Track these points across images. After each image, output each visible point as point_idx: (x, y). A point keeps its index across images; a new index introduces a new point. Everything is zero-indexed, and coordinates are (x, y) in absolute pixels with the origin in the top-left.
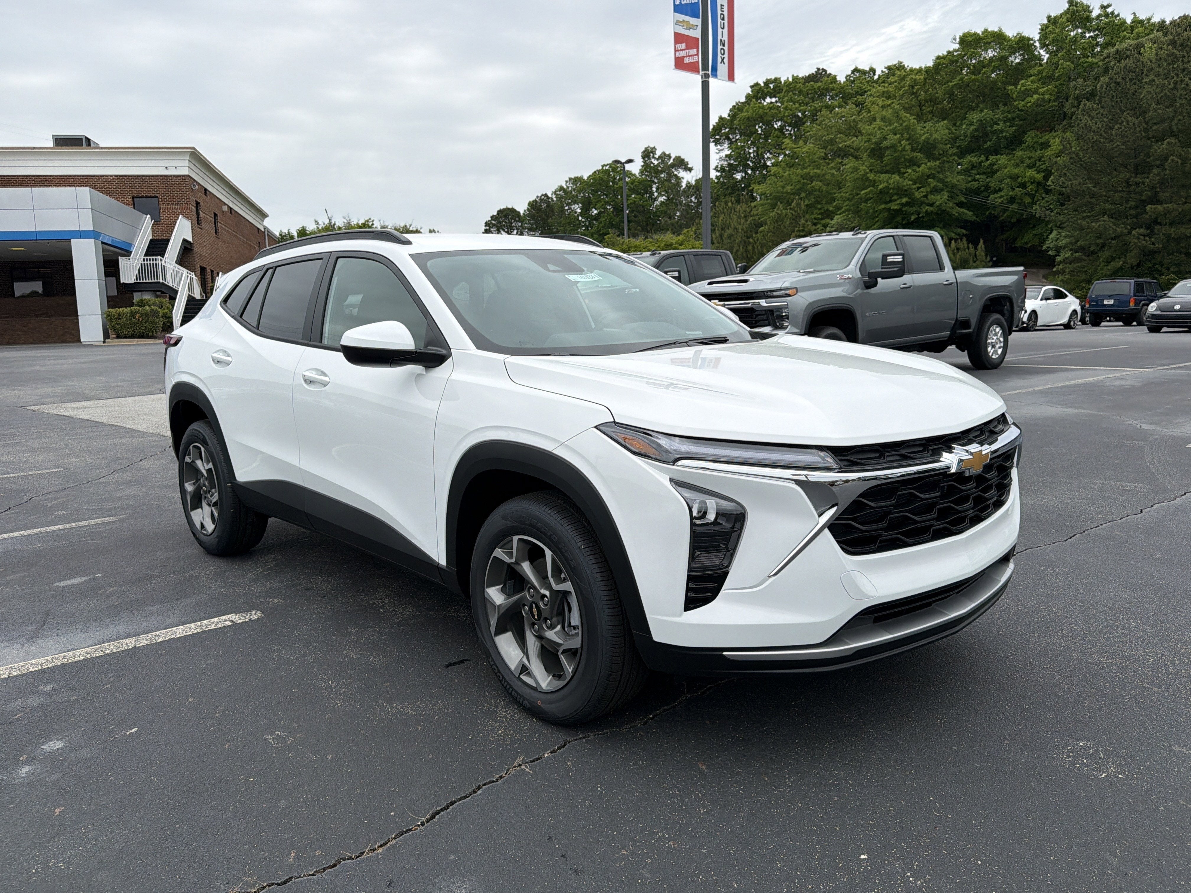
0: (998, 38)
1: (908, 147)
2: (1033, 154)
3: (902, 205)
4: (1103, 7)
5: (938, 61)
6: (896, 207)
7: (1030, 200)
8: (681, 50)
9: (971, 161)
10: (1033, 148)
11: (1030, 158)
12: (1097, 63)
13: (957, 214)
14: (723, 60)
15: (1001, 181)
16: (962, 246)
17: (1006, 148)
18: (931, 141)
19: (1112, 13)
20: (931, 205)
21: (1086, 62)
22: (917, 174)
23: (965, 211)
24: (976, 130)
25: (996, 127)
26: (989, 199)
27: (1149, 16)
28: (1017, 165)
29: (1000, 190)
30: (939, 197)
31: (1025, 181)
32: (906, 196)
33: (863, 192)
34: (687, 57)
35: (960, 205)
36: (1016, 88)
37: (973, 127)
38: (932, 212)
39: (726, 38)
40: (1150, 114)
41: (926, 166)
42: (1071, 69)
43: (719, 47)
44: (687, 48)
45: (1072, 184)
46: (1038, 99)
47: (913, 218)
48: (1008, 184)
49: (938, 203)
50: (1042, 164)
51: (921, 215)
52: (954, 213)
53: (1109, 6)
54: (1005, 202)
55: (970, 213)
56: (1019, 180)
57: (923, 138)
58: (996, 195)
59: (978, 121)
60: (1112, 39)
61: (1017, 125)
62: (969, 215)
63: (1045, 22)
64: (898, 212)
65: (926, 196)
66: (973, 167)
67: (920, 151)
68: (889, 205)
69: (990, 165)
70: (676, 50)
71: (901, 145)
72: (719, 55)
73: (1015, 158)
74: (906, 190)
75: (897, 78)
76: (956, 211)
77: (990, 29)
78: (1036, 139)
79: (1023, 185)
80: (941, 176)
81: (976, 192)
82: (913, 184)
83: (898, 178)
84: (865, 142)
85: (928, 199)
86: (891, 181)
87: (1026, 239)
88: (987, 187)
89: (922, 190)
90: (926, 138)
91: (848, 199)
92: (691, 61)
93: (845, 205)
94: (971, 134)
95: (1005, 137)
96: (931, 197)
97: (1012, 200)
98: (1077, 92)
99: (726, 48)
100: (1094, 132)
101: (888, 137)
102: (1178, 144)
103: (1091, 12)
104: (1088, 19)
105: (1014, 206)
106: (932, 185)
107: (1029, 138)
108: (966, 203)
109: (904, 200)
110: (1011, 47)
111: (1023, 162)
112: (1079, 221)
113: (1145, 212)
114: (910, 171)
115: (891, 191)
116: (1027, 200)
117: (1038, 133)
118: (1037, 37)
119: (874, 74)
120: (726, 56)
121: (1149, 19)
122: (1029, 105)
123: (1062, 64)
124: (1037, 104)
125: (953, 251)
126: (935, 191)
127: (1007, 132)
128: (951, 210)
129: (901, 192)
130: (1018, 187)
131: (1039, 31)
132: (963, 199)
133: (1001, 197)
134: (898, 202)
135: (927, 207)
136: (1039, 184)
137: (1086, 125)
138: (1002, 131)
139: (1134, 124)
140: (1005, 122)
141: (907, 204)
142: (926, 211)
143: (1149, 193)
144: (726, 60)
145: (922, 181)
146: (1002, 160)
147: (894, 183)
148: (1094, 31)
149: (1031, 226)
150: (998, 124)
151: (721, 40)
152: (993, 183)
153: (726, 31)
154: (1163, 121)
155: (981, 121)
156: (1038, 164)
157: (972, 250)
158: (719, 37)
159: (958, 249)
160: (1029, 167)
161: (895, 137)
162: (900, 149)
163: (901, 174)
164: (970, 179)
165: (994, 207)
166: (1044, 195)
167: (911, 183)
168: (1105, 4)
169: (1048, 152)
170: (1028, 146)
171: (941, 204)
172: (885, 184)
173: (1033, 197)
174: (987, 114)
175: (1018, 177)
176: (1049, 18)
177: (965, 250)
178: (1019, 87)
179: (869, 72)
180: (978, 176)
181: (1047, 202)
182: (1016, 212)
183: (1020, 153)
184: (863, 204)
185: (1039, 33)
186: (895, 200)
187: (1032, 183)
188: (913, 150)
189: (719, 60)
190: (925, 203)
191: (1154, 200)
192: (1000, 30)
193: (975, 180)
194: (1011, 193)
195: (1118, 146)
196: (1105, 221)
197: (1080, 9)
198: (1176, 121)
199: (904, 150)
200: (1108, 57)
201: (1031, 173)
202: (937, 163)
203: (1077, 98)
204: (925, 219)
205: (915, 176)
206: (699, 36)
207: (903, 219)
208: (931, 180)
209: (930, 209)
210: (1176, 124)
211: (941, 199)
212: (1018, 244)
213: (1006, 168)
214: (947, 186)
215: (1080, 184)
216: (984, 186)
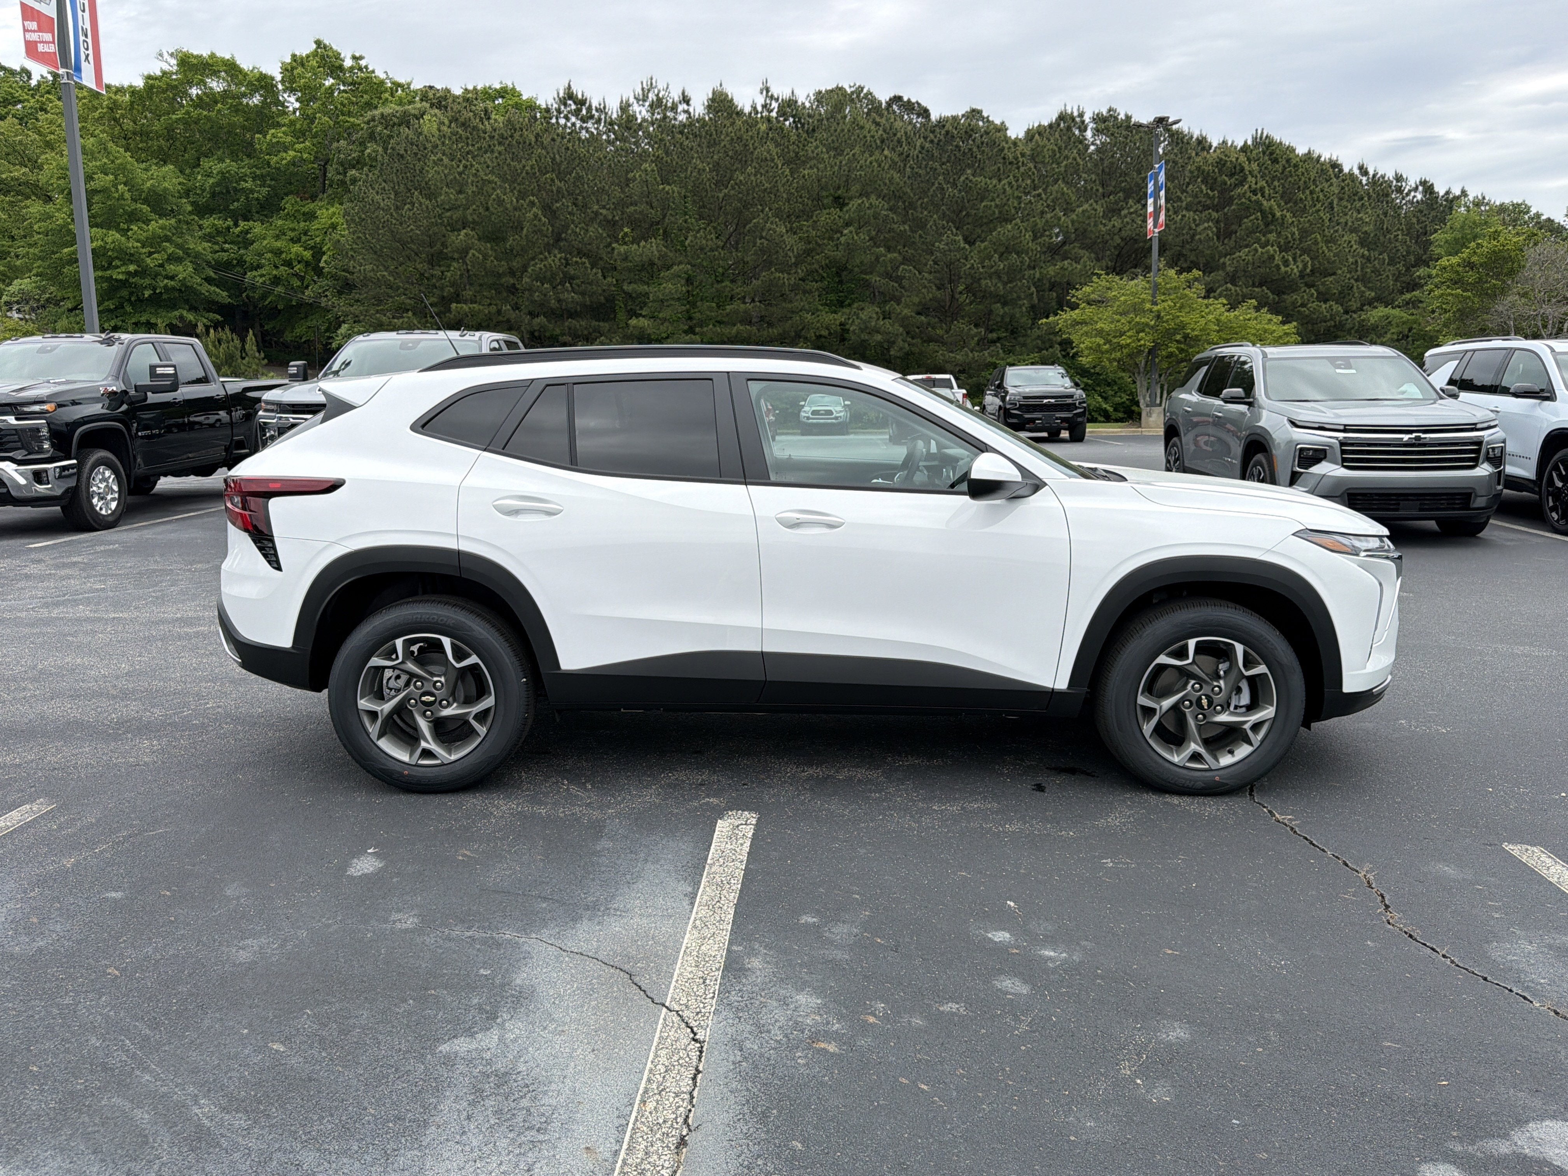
0: (231, 68)
1: (127, 195)
2: (295, 225)
3: (129, 273)
4: (354, 58)
5: (151, 82)
6: (121, 277)
7: (299, 283)
8: (31, 31)
9: (214, 225)
10: (293, 217)
11: (293, 230)
12: (359, 125)
13: (207, 294)
14: (87, 56)
15: (260, 255)
16: (224, 337)
17: (257, 212)
18: (159, 190)
19: (366, 67)
20: (172, 278)
21: (347, 121)
22: (145, 234)
23: (218, 290)
24: (218, 184)
25: (243, 185)
26: (247, 276)
27: (409, 80)
28: (277, 237)
29: (259, 267)
30: (180, 268)
31: (291, 259)
32: (132, 262)
33: (66, 250)
34: (40, 42)
35: (208, 280)
36: (265, 138)
37: (211, 181)
38: (173, 288)
39: (87, 26)
40: (442, 197)
41: (156, 225)
42: (330, 127)
43: (82, 38)
44: (40, 30)
45: (365, 270)
46: (295, 157)
47: (147, 293)
48: (269, 260)
49: (180, 277)
50: (309, 240)
51: (158, 291)
52: (203, 292)
53: (361, 58)
54: (267, 282)
55: (225, 294)
56: (284, 256)
57: (148, 184)
58: (254, 273)
59: (218, 173)
60: (372, 98)
61: (269, 186)
62: (223, 296)
63: (288, 60)
64: (124, 284)
65: (161, 265)
66: (219, 232)
67: (146, 201)
68: (109, 272)
69: (241, 232)
70: (26, 30)
71: (117, 191)
72: (82, 50)
73: (273, 227)
74: (132, 255)
75: (86, 94)
76: (206, 289)
77: (219, 54)
78: (296, 208)
79: (289, 264)
80: (180, 241)
81: (227, 266)
82: (143, 247)
83: (118, 236)
84: (59, 178)
85: (165, 270)
86: (109, 240)
87: (298, 331)
88: (241, 262)
89: (155, 256)
90: (152, 185)
91: (40, 258)
92: (47, 50)
93: (35, 265)
94: (211, 187)
95: (257, 199)
96: (171, 268)
97: (276, 281)
98: (342, 156)
99: (89, 40)
100: (383, 210)
101: (96, 176)
102: (476, 236)
103: (343, 61)
104: (341, 68)
105: (280, 289)
106: (170, 251)
107: (289, 203)
108: (215, 279)
109: (132, 268)
110: (250, 84)
111: (284, 234)
112: (378, 315)
113: (449, 311)
114: (135, 228)
115: (110, 253)
116: (296, 283)
117: (298, 199)
118: (279, 77)
119: (29, 77)
120: (90, 52)
121: (409, 84)
122: (284, 162)
123: (320, 119)
124: (293, 163)
125: (213, 342)
126: (172, 259)
127: (258, 192)
128: (199, 288)
129: (127, 257)
130: (282, 265)
131: (280, 70)
132: (212, 274)
133: (262, 276)
134: (123, 269)
135: (166, 281)
136: (307, 264)
137: (373, 201)
138: (252, 191)
139: (427, 207)
140: (254, 179)
141: (136, 274)
142: (166, 286)
143: (452, 290)
144: (91, 58)
145: (154, 243)
146: (258, 228)
147: (113, 242)
148: (349, 85)
149: (302, 316)
150: (247, 182)
151: (82, 28)
152: (249, 257)
153: (87, 15)
154: (454, 208)
155: (223, 173)
156: (304, 238)
157: (237, 342)
158: (80, 24)
159: (219, 341)
160: (294, 241)
161: (107, 178)
162: (116, 195)
163: (124, 232)
164: (216, 247)
165: (253, 287)
166: (315, 278)
167: (139, 245)
168: (357, 55)
169: (315, 225)
170: (288, 214)
171: (185, 278)
172: (100, 243)
173: (302, 279)
174: (228, 164)
175: (282, 252)
176: (294, 56)
177: (228, 342)
178: (268, 137)
179: (20, 73)
180: (227, 246)
181: (320, 287)
182: (283, 298)
183: (280, 222)
184: (67, 267)
185: (281, 73)
186: (117, 267)
187: (299, 262)
188: (134, 200)
189: (83, 57)
190: (160, 274)
191: (457, 298)
192: (233, 58)
193: (223, 250)
194: (274, 272)
195: (412, 230)
196: (409, 317)
197: (330, 54)
198: (470, 211)
199: (122, 197)
200: (373, 120)
201: (296, 249)
202: (173, 221)
203: (342, 164)
204: (165, 296)
205: (143, 236)
206: (55, 16)
207: (131, 294)
208: (168, 244)
209: (171, 283)
210: (471, 215)
211: (184, 271)
212: (288, 337)
213: (264, 238)
214: (189, 255)
215: (373, 270)
216: (236, 259)
